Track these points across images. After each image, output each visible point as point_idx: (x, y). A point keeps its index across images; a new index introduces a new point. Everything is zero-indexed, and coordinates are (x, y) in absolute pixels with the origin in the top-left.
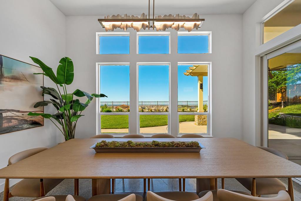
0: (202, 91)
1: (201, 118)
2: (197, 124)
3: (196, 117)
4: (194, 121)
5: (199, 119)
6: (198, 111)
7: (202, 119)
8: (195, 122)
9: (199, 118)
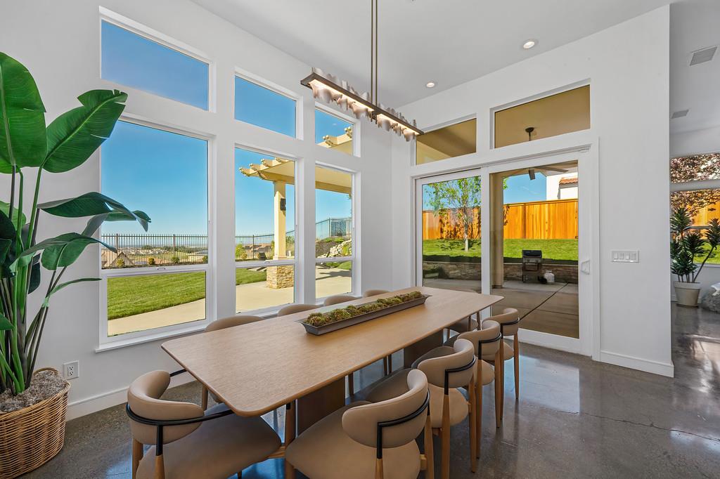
0: (284, 214)
1: (283, 273)
2: (275, 286)
3: (272, 272)
4: (266, 280)
5: (280, 275)
6: (274, 259)
7: (284, 275)
8: (267, 283)
9: (280, 273)
